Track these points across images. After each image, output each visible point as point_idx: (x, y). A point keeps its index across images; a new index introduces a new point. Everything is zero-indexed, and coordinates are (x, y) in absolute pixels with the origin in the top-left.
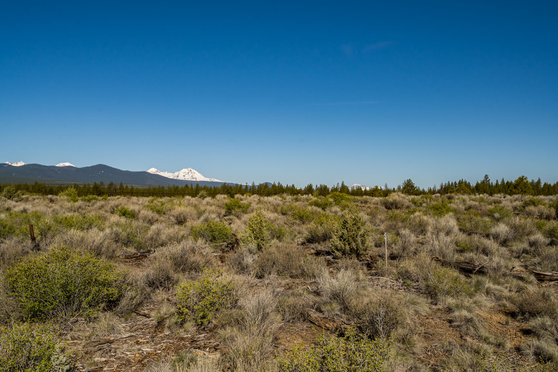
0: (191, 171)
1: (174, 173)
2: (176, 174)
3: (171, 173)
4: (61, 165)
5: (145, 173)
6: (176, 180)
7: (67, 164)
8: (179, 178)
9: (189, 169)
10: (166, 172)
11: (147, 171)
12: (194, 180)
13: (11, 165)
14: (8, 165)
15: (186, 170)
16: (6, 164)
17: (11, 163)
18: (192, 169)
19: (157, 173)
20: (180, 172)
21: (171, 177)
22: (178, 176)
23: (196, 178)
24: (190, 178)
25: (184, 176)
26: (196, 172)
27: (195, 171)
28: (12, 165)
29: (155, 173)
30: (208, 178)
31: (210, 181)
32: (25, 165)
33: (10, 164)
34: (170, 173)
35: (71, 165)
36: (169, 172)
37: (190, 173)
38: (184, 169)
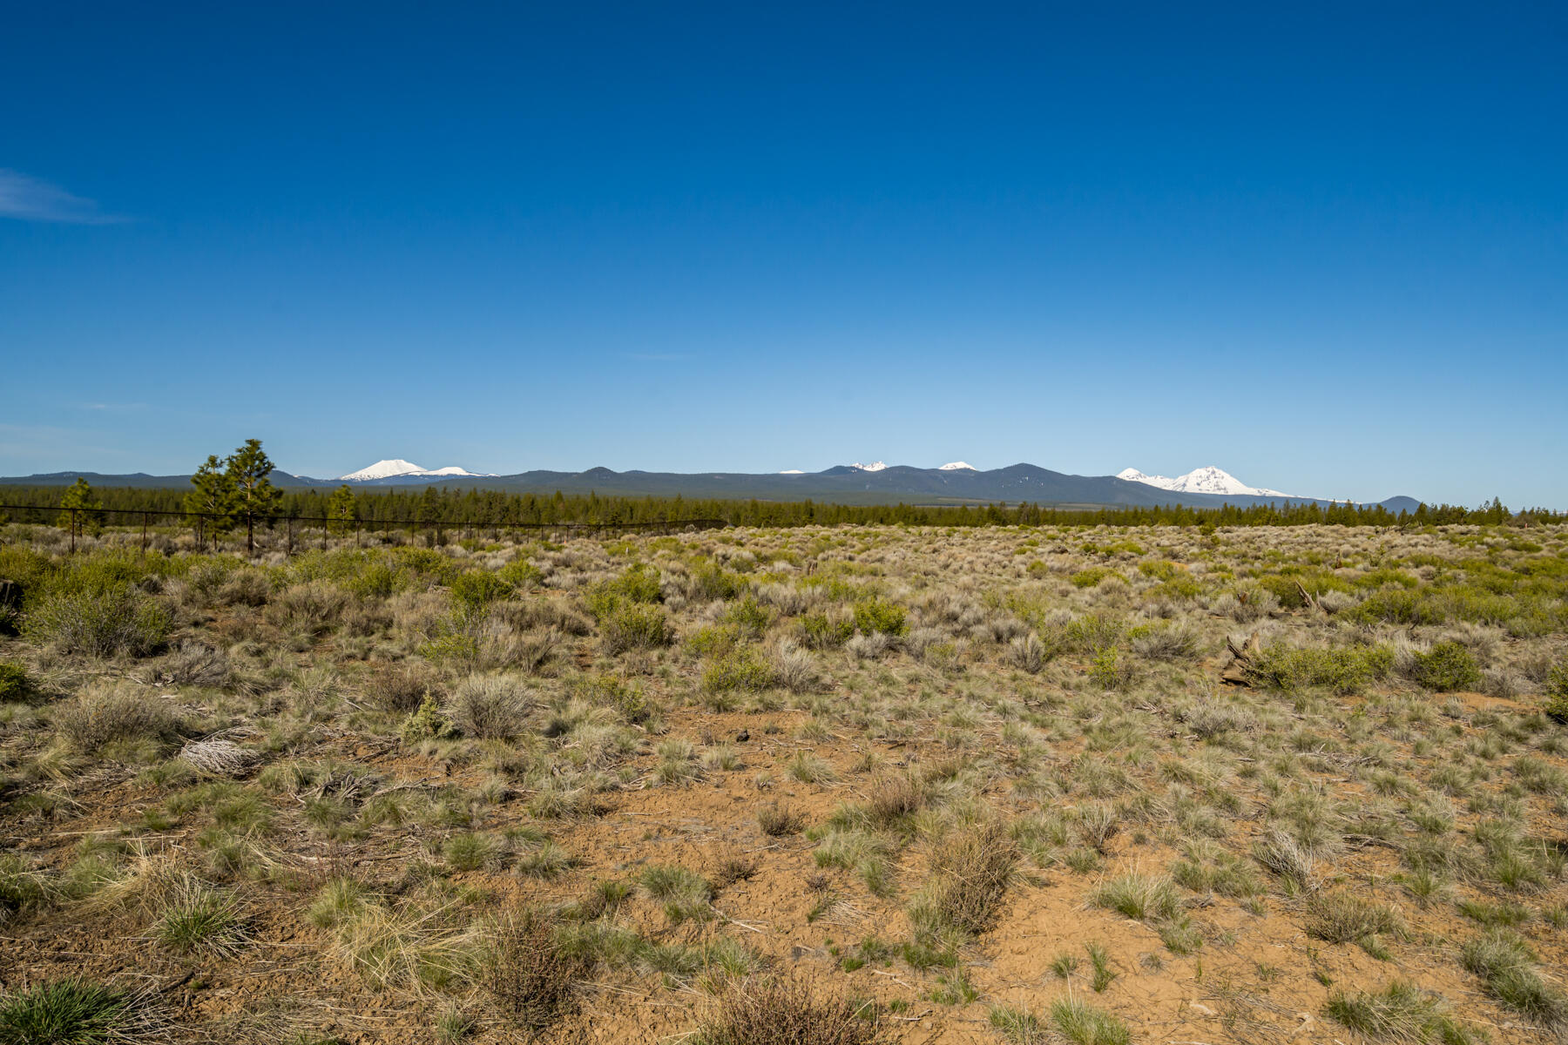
0: (1213, 472)
1: (1175, 477)
2: (1181, 480)
3: (1170, 477)
4: (949, 466)
5: (1113, 479)
6: (1180, 493)
7: (961, 465)
8: (1189, 489)
9: (1210, 469)
10: (1159, 477)
11: (1120, 476)
12: (1222, 492)
13: (863, 470)
14: (857, 468)
15: (1202, 472)
16: (853, 468)
18: (1216, 470)
19: (1140, 480)
20: (1190, 475)
21: (1170, 488)
22: (1184, 485)
23: (1225, 489)
24: (1213, 488)
25: (1198, 484)
26: (1226, 476)
27: (1223, 474)
29: (1134, 480)
30: (1254, 487)
31: (1258, 494)
32: (886, 469)
33: (861, 467)
34: (1167, 479)
35: (968, 466)
36: (1165, 475)
37: (1212, 477)
38: (1198, 470)
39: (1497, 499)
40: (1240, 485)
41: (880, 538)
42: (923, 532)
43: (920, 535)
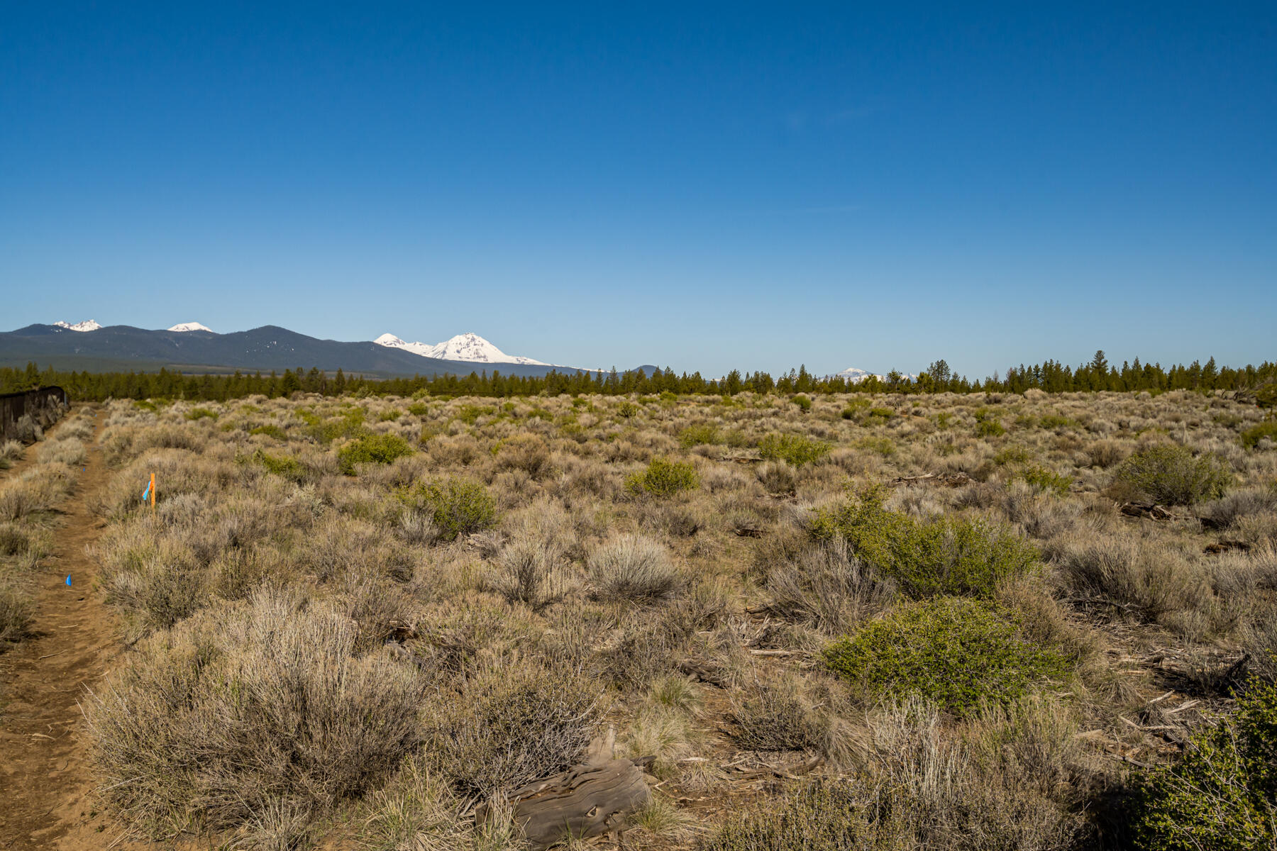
0: (473, 339)
1: (435, 344)
2: (441, 347)
3: (430, 344)
4: (180, 328)
5: (369, 344)
6: (440, 361)
7: (194, 326)
8: (447, 357)
9: (470, 336)
10: (418, 343)
11: (376, 341)
12: (482, 360)
13: (68, 330)
14: (61, 328)
15: (461, 339)
16: (57, 327)
17: (70, 325)
18: (475, 337)
19: (398, 346)
20: (450, 342)
21: (430, 355)
22: (444, 352)
23: (485, 357)
24: (473, 356)
25: (458, 352)
26: (486, 343)
27: (483, 341)
28: (71, 328)
29: (393, 346)
30: (513, 355)
31: (517, 363)
32: (99, 331)
33: (66, 326)
34: (427, 346)
35: (203, 328)
37: (472, 345)
38: (457, 336)
40: (500, 353)
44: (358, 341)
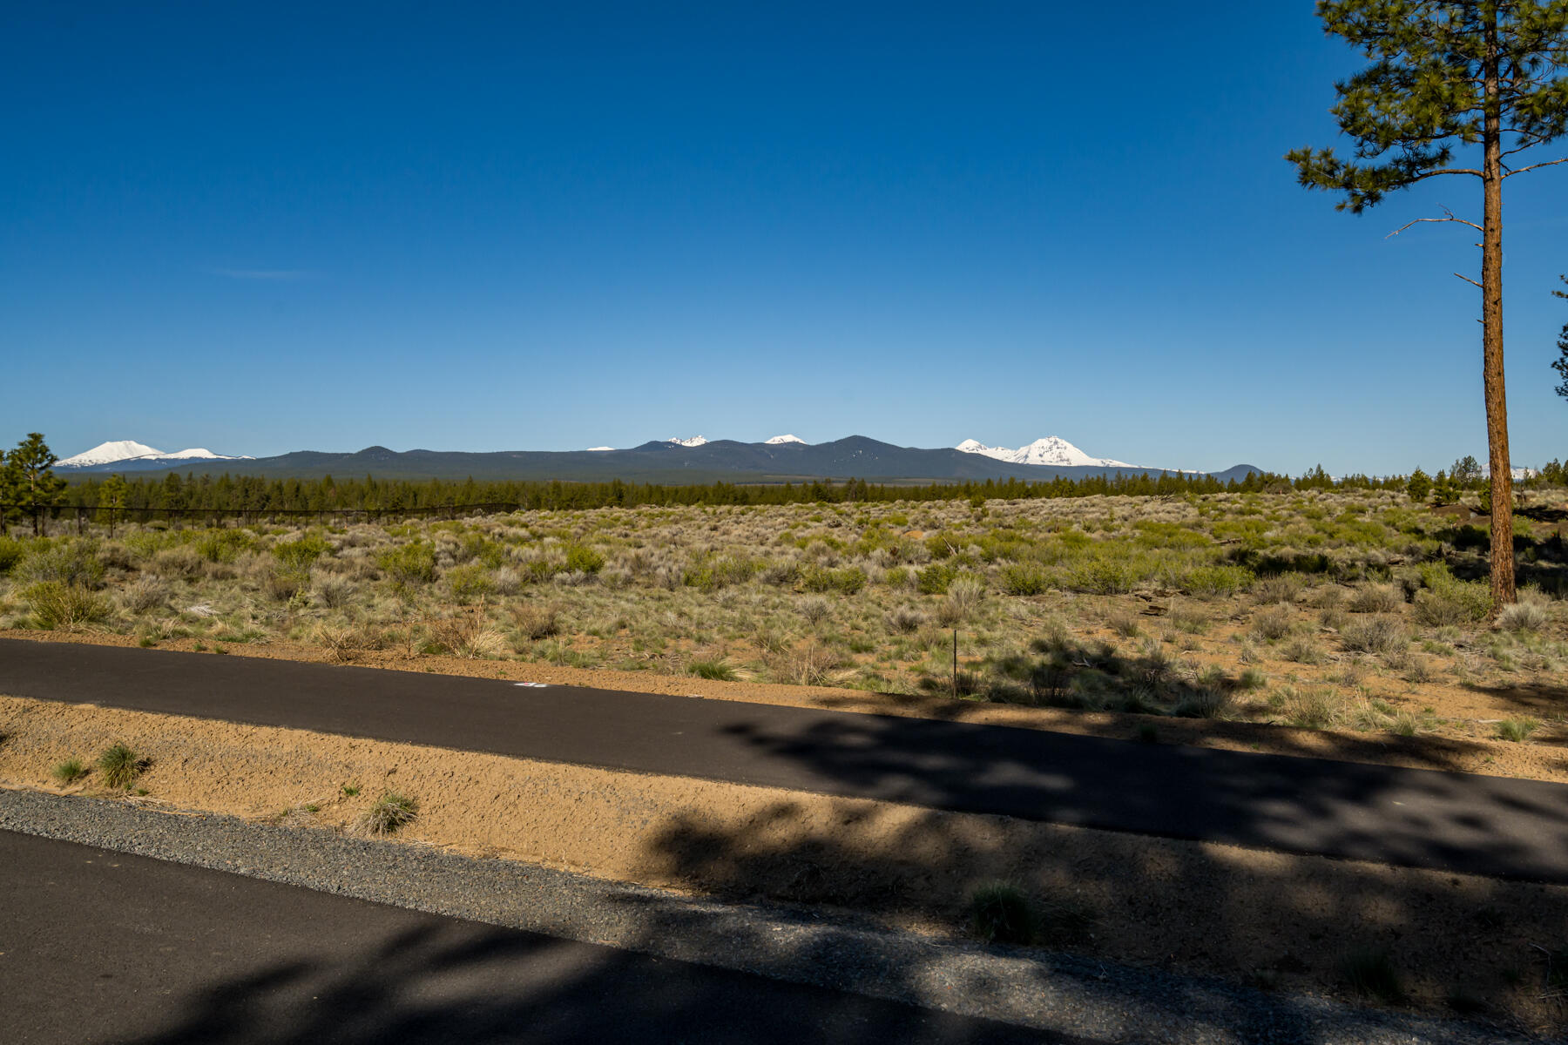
0: (1056, 443)
1: (1016, 449)
2: (1023, 451)
3: (1012, 449)
4: (776, 440)
5: (950, 452)
6: (1022, 465)
7: (789, 438)
8: (1031, 461)
9: (1053, 439)
10: (1000, 448)
11: (958, 448)
12: (1065, 464)
13: (680, 445)
14: (675, 444)
15: (1043, 442)
16: (670, 443)
18: (1058, 440)
19: (981, 452)
20: (1032, 446)
21: (1012, 460)
22: (1026, 457)
23: (1068, 460)
24: (1056, 459)
25: (1041, 455)
26: (1069, 446)
27: (1066, 444)
28: (683, 444)
29: (975, 452)
30: (1098, 458)
32: (706, 445)
33: (678, 442)
34: (1008, 451)
35: (797, 440)
36: (1007, 446)
37: (1055, 448)
38: (1040, 440)
39: (1319, 467)
40: (1084, 456)
41: (672, 518)
42: (718, 512)
43: (714, 513)
44: (940, 448)
